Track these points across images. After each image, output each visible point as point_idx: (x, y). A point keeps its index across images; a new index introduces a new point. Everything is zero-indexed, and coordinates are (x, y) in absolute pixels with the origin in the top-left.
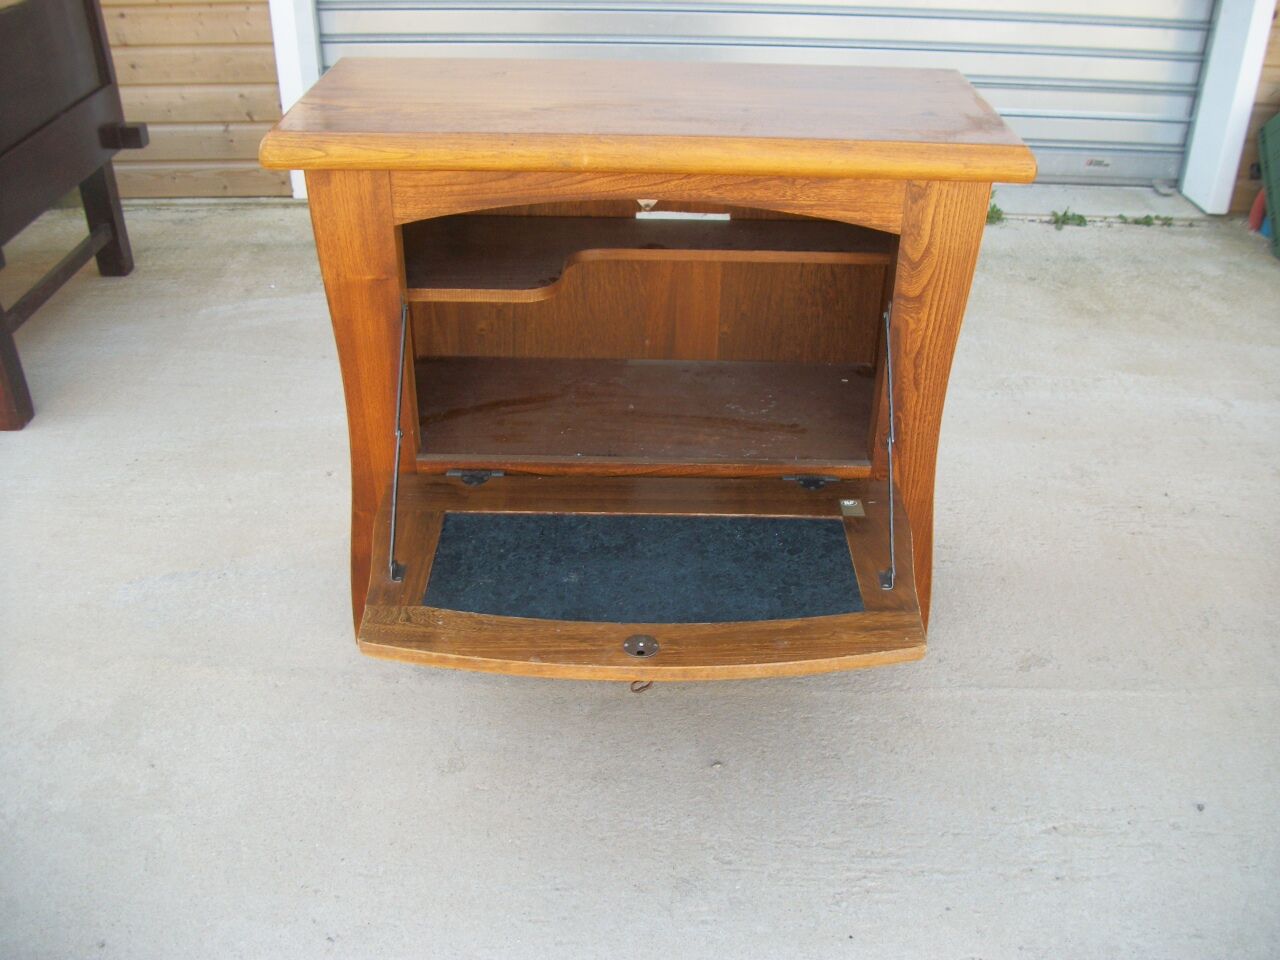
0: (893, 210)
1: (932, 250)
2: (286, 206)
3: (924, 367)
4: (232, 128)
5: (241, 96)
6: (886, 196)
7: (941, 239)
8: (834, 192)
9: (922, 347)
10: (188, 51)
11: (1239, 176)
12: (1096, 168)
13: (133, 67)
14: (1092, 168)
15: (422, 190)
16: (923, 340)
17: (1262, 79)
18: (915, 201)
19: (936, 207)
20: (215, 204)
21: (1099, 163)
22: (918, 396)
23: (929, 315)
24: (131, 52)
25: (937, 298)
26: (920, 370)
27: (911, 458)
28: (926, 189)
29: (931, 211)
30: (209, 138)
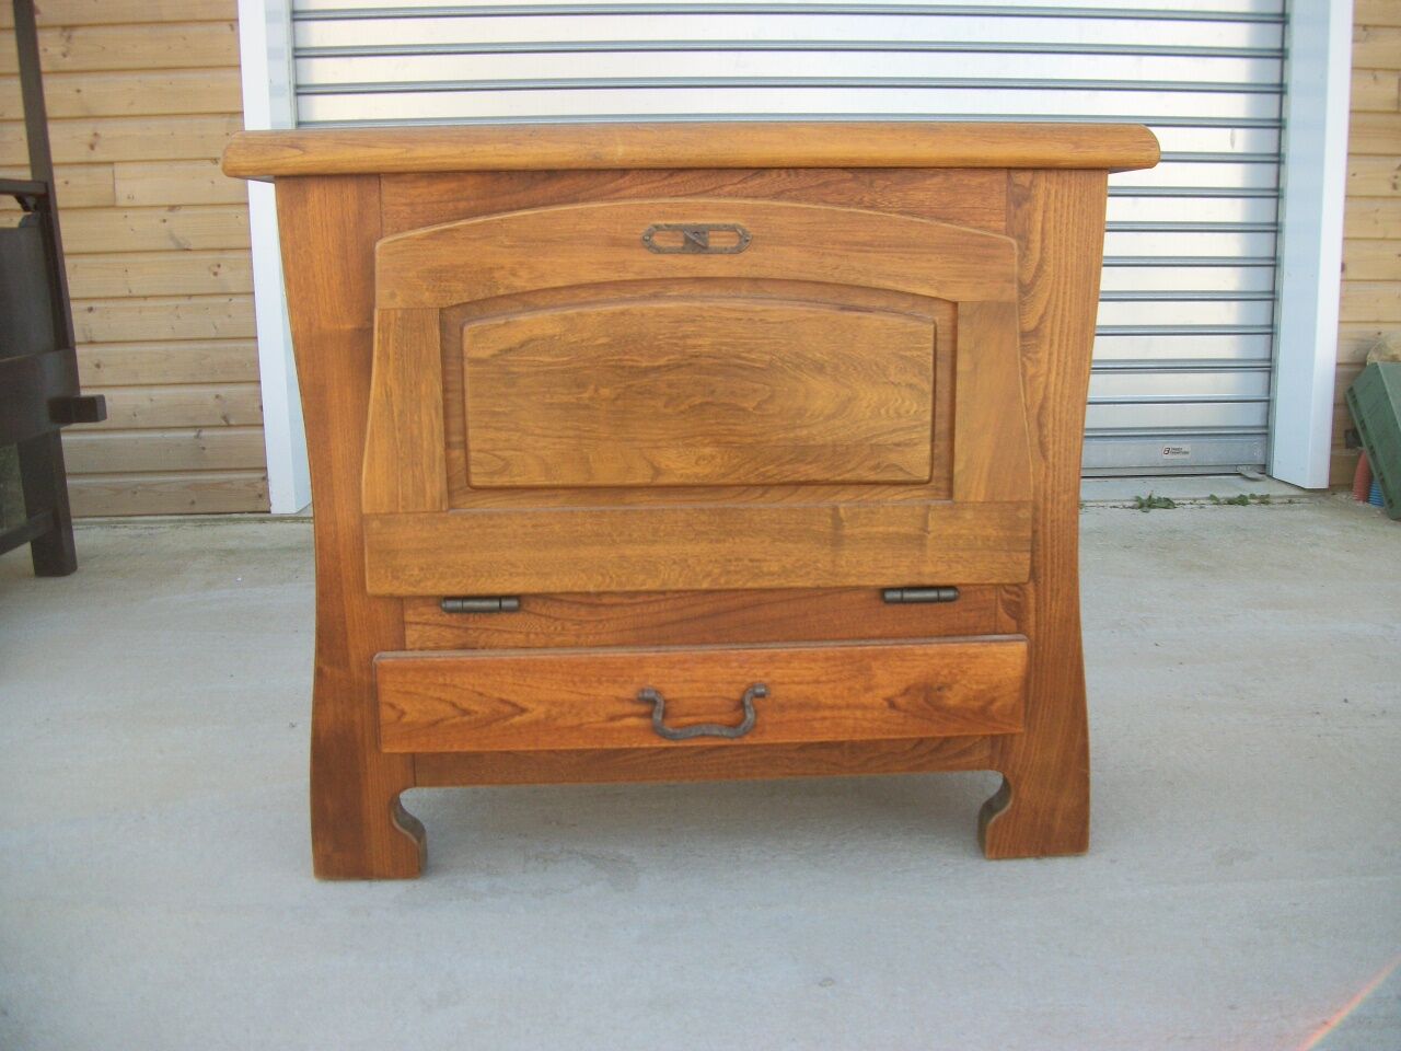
0: (994, 218)
1: (1045, 267)
2: (262, 521)
3: (1050, 426)
4: (205, 433)
5: (217, 397)
6: (984, 200)
7: (1055, 252)
8: (921, 196)
9: (1045, 398)
10: (161, 348)
11: (1334, 446)
12: (1175, 457)
13: (98, 366)
14: (1169, 456)
15: (420, 208)
16: (1046, 387)
17: (1341, 337)
18: (1019, 205)
19: (1044, 212)
20: (179, 521)
21: (1177, 451)
22: (1047, 468)
23: (1050, 354)
24: (96, 350)
25: (1057, 331)
26: (1046, 432)
27: (1045, 556)
28: (1030, 189)
29: (1038, 217)
30: (179, 445)
